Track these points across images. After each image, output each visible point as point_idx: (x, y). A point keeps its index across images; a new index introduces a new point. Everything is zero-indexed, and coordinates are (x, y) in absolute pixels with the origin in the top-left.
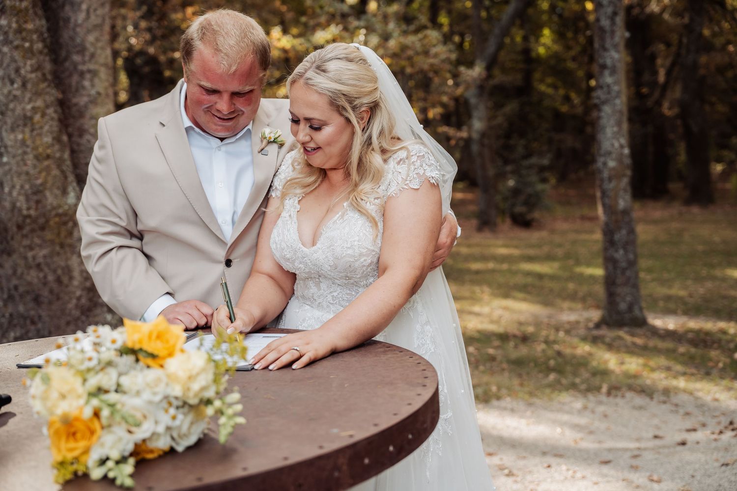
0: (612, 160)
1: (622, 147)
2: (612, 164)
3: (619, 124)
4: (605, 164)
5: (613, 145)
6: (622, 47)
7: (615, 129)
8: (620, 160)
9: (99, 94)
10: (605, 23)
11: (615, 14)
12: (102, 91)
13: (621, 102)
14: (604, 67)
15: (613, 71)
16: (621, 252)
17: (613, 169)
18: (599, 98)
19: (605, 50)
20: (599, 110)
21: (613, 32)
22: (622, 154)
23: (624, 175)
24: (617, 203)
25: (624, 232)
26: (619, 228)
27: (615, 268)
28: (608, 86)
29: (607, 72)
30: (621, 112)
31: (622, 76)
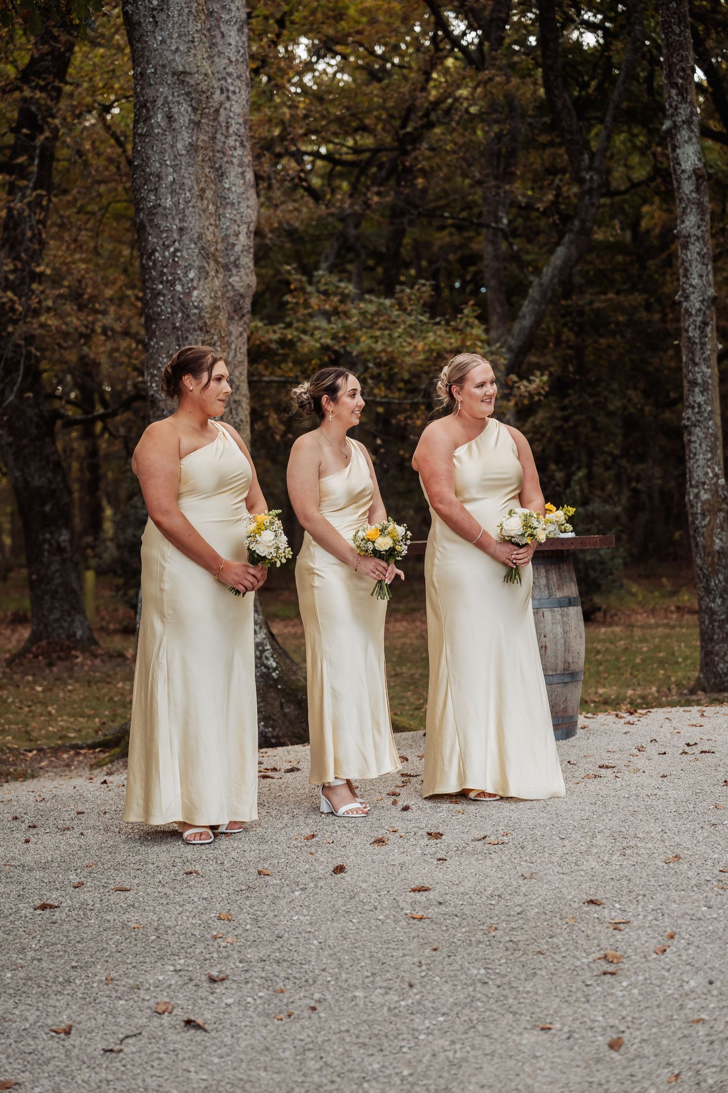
0: (706, 491)
1: (716, 475)
2: (705, 496)
3: (713, 450)
4: (697, 496)
5: (707, 473)
6: (714, 361)
7: (709, 455)
8: (715, 492)
9: (241, 421)
10: (694, 333)
11: (705, 324)
12: (243, 418)
13: (715, 424)
14: (694, 383)
15: (705, 390)
16: (719, 601)
17: (707, 501)
18: (689, 419)
19: (696, 364)
20: (690, 434)
21: (703, 344)
22: (716, 484)
23: (720, 510)
24: (713, 542)
25: (721, 577)
26: (716, 573)
27: (712, 621)
28: (700, 406)
29: (697, 390)
30: (714, 435)
31: (715, 393)
